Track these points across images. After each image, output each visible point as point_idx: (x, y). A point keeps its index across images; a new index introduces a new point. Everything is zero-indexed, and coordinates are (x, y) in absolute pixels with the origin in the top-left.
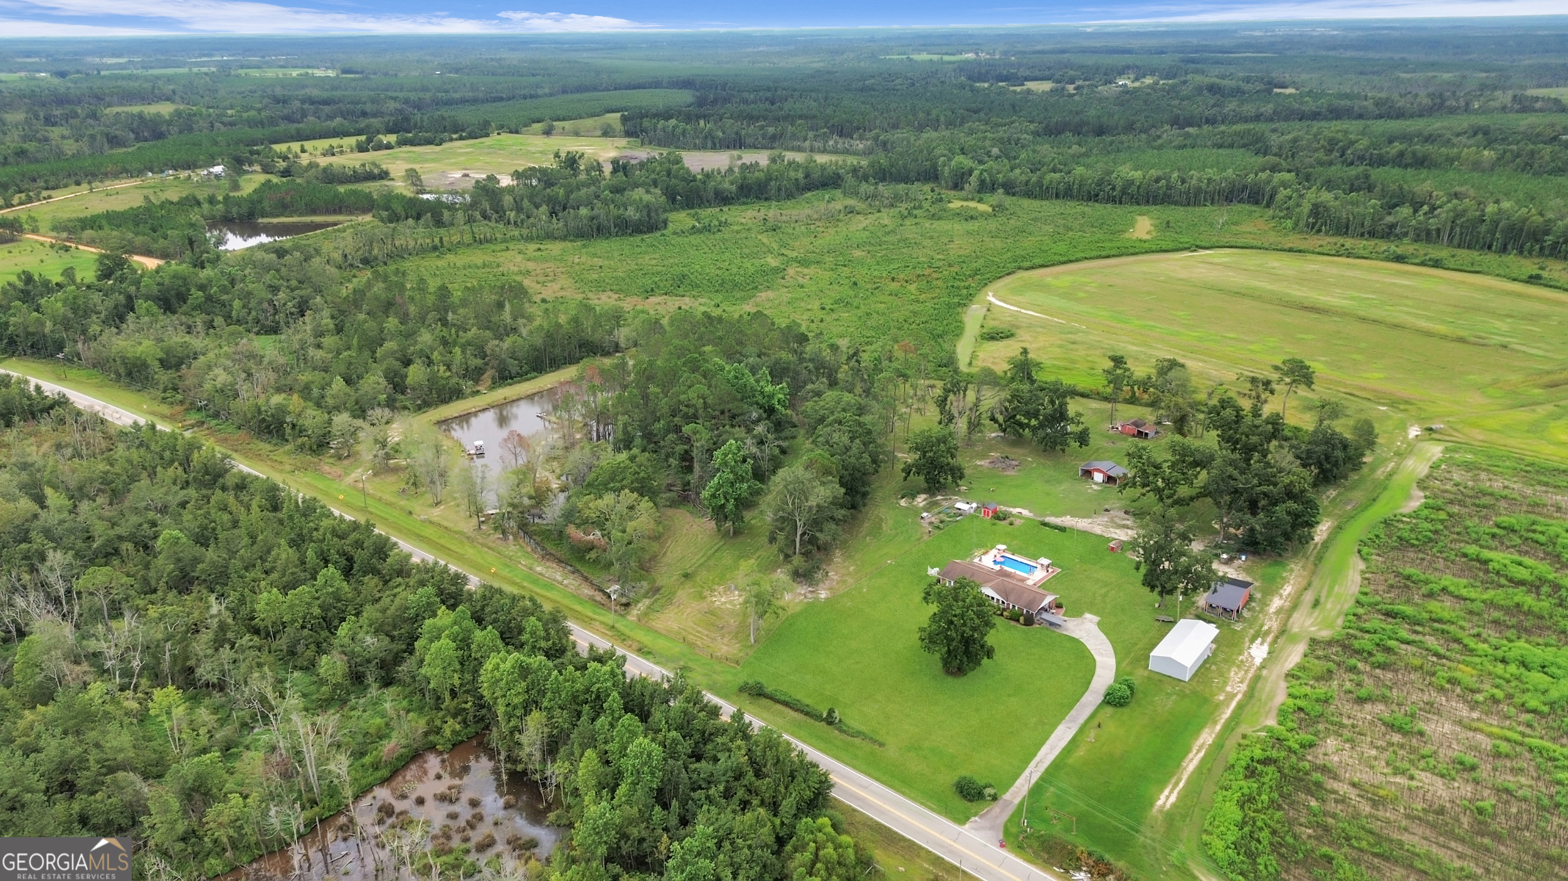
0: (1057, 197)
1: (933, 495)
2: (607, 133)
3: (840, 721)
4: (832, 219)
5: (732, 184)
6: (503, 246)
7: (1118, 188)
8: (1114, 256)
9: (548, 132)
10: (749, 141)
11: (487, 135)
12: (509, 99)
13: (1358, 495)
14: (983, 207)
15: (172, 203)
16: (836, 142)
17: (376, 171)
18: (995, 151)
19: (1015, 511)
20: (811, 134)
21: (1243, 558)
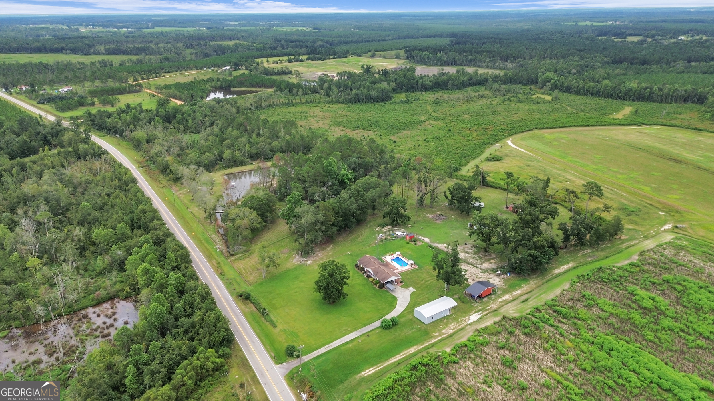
0: (592, 95)
1: (393, 227)
2: (397, 57)
3: (267, 314)
4: (469, 99)
5: (430, 81)
6: (315, 105)
7: (623, 92)
8: (591, 126)
9: (372, 56)
10: (458, 62)
11: (346, 57)
12: (372, 41)
13: (602, 254)
14: (548, 98)
15: (204, 80)
16: (499, 64)
17: (287, 71)
18: (574, 71)
19: (422, 238)
20: (488, 60)
21: (508, 274)
